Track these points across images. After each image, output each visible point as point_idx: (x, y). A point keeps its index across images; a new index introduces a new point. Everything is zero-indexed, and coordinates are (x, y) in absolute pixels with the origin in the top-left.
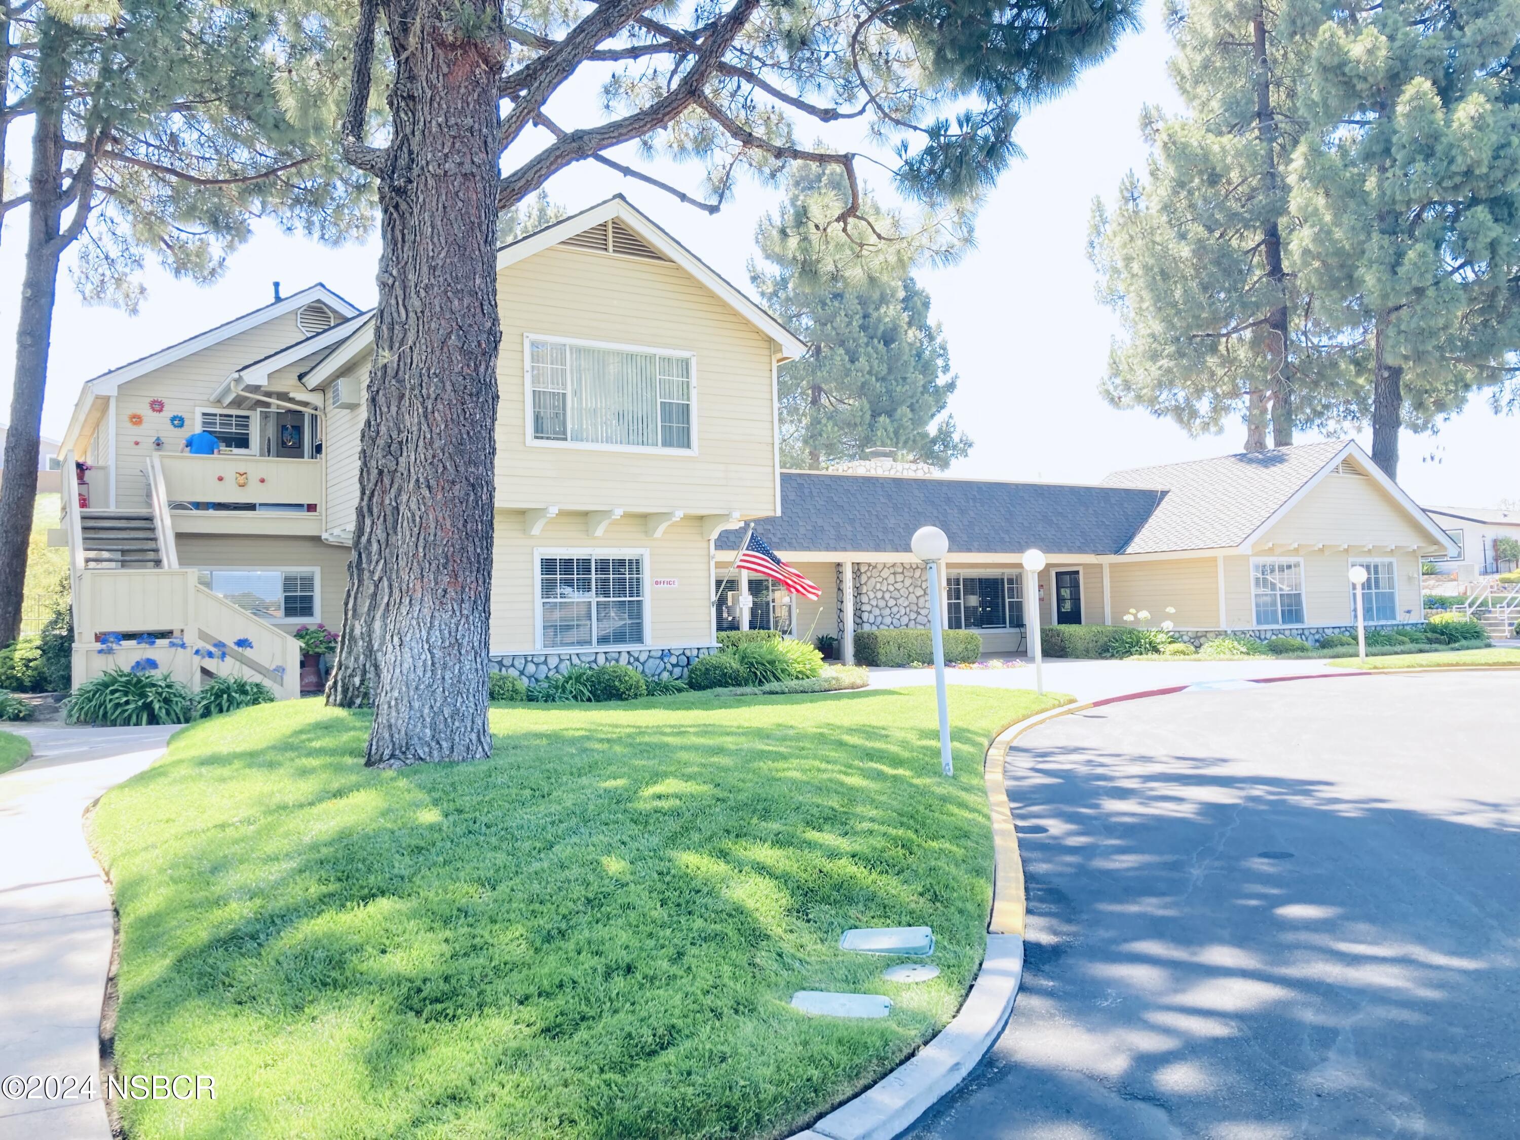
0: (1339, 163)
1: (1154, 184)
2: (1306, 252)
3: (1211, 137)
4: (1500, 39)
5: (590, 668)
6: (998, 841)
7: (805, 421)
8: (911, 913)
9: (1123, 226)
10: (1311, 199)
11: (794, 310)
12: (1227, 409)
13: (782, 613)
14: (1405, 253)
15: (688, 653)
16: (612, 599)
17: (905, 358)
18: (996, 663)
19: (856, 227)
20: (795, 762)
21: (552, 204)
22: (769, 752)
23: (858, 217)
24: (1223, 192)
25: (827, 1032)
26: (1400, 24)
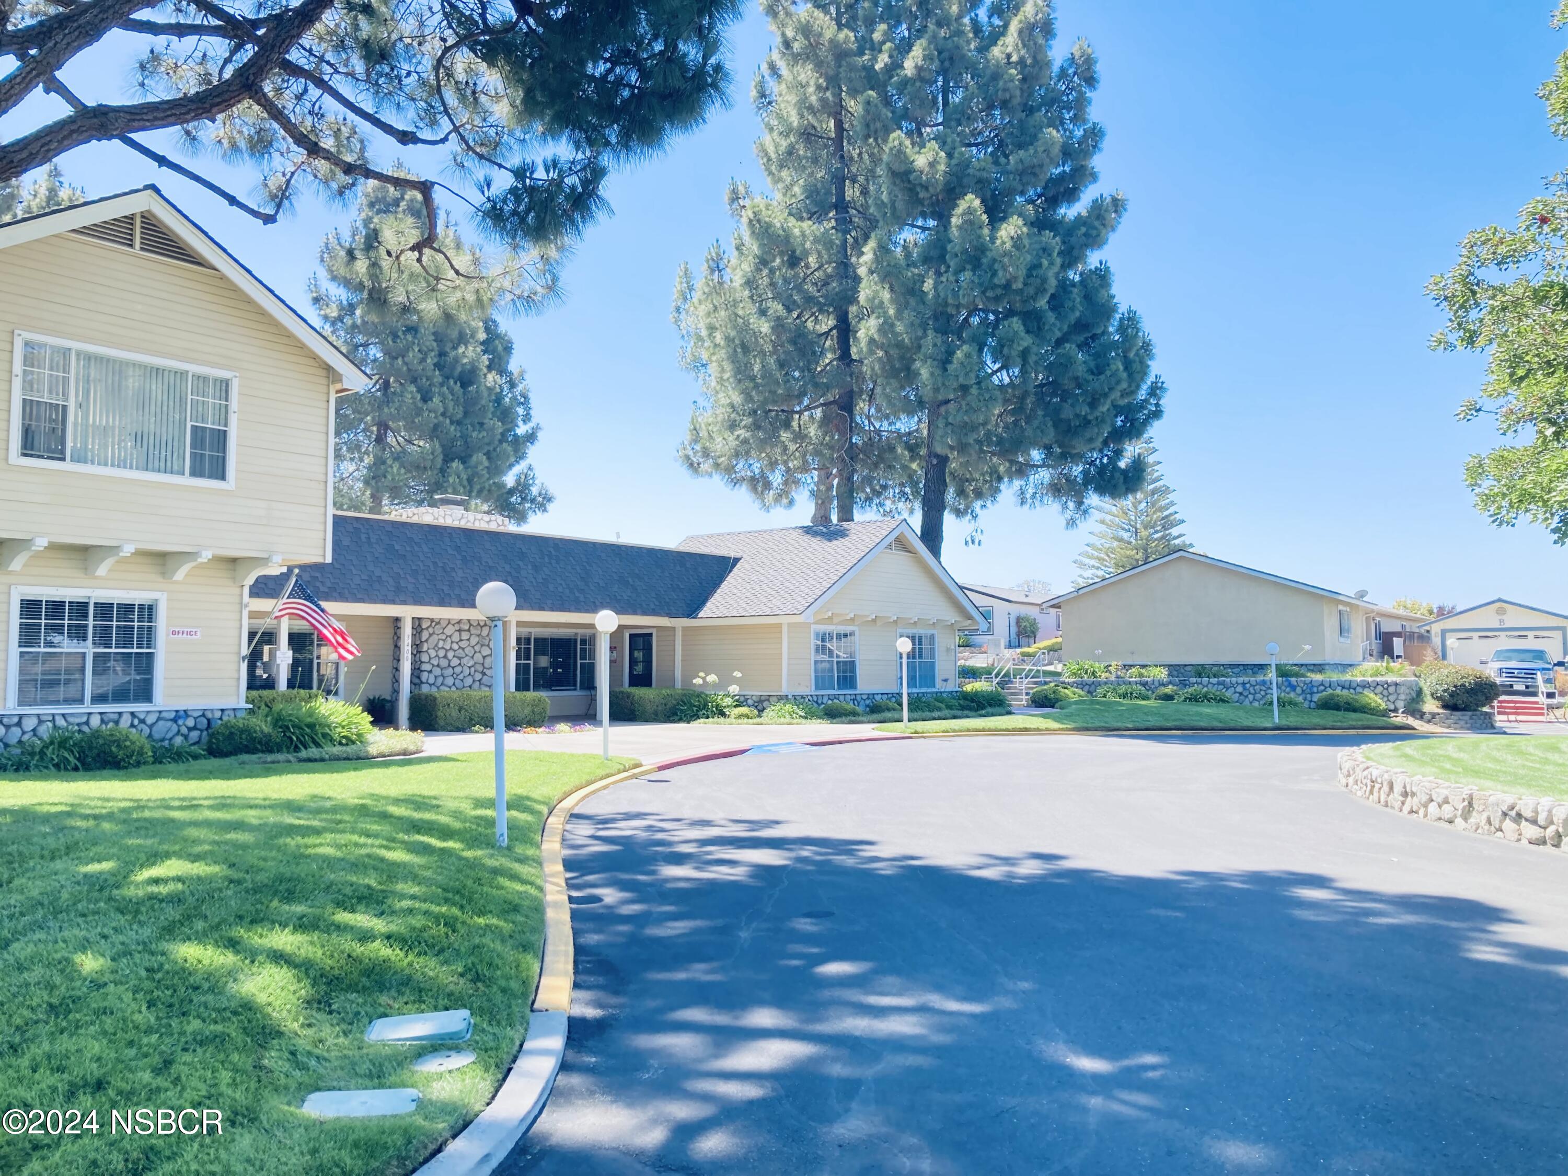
0: (903, 263)
1: (739, 258)
2: (872, 341)
3: (792, 221)
4: (1037, 170)
5: (80, 731)
6: (550, 914)
7: (367, 460)
8: (450, 995)
9: (708, 295)
10: (877, 292)
11: (360, 339)
12: (797, 482)
13: (328, 671)
14: (954, 353)
15: (209, 715)
16: (113, 650)
17: (483, 402)
18: (563, 727)
19: (433, 259)
20: (329, 837)
21: (66, 185)
22: (299, 826)
23: (434, 249)
24: (802, 275)
25: (341, 1137)
26: (957, 144)
